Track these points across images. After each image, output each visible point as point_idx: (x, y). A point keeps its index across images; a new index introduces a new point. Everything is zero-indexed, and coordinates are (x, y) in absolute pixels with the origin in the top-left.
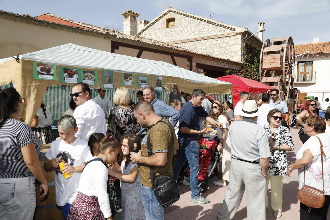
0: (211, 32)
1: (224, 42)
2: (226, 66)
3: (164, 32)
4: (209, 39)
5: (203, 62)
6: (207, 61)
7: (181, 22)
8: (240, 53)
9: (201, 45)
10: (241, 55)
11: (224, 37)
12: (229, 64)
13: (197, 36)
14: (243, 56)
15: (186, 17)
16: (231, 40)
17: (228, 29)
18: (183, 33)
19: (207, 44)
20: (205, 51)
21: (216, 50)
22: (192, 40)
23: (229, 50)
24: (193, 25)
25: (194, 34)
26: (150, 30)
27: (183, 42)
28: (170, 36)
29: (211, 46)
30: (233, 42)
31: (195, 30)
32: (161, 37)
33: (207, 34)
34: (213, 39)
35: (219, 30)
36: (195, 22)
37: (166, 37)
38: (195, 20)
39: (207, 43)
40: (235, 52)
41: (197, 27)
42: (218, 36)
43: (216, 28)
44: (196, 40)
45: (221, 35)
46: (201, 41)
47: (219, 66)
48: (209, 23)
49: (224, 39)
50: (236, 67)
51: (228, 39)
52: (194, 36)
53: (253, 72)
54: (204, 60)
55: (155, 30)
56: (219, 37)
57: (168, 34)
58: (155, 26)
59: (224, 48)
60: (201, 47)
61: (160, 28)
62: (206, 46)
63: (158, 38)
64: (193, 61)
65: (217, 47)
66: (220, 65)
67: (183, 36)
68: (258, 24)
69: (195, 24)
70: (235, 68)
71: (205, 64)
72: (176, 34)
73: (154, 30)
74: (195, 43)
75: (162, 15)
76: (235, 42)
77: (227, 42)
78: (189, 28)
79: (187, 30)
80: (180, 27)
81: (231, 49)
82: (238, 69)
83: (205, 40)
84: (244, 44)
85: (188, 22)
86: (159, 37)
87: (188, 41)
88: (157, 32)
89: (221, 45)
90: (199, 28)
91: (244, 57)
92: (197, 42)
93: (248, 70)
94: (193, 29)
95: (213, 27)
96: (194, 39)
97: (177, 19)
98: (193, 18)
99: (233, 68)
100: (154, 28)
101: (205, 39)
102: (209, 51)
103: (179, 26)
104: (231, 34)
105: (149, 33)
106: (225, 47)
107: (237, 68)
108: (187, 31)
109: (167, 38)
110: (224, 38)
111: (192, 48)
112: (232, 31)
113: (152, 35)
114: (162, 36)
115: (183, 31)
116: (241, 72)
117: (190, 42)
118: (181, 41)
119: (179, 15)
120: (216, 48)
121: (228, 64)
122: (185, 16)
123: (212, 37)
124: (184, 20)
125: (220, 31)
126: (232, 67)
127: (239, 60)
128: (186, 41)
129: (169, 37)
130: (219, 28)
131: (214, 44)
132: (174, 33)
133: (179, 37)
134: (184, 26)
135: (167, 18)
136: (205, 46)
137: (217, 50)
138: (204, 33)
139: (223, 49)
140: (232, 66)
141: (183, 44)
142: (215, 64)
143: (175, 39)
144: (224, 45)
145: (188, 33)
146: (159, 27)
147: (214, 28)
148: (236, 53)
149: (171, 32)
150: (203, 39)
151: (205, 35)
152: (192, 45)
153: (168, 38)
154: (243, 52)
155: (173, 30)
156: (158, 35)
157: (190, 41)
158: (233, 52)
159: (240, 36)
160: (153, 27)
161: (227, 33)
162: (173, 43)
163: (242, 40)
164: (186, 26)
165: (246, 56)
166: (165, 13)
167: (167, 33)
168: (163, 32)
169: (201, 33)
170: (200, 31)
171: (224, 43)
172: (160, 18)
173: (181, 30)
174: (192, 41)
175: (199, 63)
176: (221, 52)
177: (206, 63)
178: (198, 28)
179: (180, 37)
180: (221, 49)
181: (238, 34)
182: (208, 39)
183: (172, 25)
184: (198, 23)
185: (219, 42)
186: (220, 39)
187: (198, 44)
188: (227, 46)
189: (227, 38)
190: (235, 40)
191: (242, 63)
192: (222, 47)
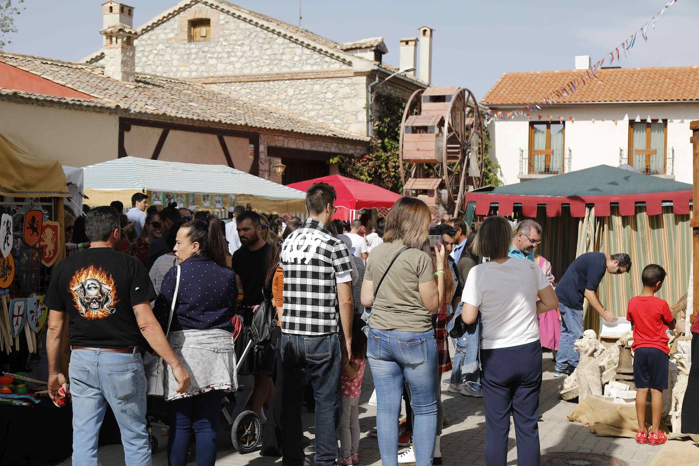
0: (298, 63)
1: (329, 89)
2: (330, 149)
3: (182, 51)
4: (295, 79)
5: (280, 142)
6: (289, 141)
7: (227, 32)
8: (363, 116)
9: (277, 92)
10: (365, 121)
11: (328, 78)
12: (337, 143)
13: (266, 70)
14: (370, 123)
15: (239, 21)
16: (343, 86)
17: (337, 61)
18: (233, 59)
19: (291, 92)
20: (286, 107)
21: (310, 107)
22: (253, 77)
23: (341, 108)
24: (257, 42)
25: (258, 63)
26: (143, 43)
27: (232, 81)
28: (197, 61)
29: (299, 96)
30: (347, 90)
31: (262, 54)
32: (175, 63)
33: (289, 68)
34: (304, 81)
35: (317, 60)
36: (260, 35)
37: (188, 64)
38: (261, 31)
39: (290, 89)
40: (353, 113)
41: (265, 47)
42: (315, 74)
43: (309, 56)
44: (264, 79)
45: (322, 73)
46: (276, 82)
47: (314, 149)
48: (293, 42)
49: (328, 83)
50: (353, 149)
51: (338, 84)
52: (260, 68)
53: (394, 159)
54: (282, 139)
55: (158, 45)
56: (317, 77)
57: (193, 56)
58: (159, 34)
59: (328, 102)
60: (277, 96)
61: (171, 39)
62: (287, 95)
63: (166, 63)
64: (260, 143)
65: (312, 100)
66: (317, 148)
67: (232, 66)
68: (419, 29)
69: (261, 41)
70: (351, 152)
71: (286, 146)
72: (215, 58)
73: (155, 42)
74: (262, 86)
75: (177, 9)
76: (353, 91)
77: (335, 90)
78: (246, 48)
79: (242, 52)
80: (225, 43)
81: (343, 107)
82: (359, 154)
83: (286, 80)
84: (372, 97)
85: (244, 33)
86: (170, 62)
87: (244, 80)
88: (164, 48)
89: (323, 94)
90: (270, 50)
91: (372, 126)
92: (266, 84)
93: (381, 156)
94: (255, 51)
95: (302, 53)
96: (258, 77)
97: (217, 23)
98: (257, 26)
99: (346, 152)
100: (155, 38)
101: (285, 78)
102: (295, 107)
103: (221, 39)
104: (344, 72)
105: (143, 49)
106: (330, 101)
107: (357, 151)
108: (242, 56)
109: (191, 66)
110: (327, 80)
111: (255, 96)
112: (345, 67)
113: (149, 54)
114: (178, 60)
115: (232, 53)
116: (365, 159)
117: (250, 83)
118: (226, 78)
119: (222, 13)
120: (310, 101)
121: (335, 145)
122: (235, 19)
123: (301, 75)
124: (233, 28)
125: (320, 63)
126: (344, 149)
127: (361, 132)
128: (239, 80)
129: (196, 64)
130: (316, 55)
131: (306, 91)
132: (209, 55)
133: (220, 67)
134: (234, 42)
135: (191, 18)
136: (285, 94)
137: (313, 107)
138: (283, 63)
139: (327, 106)
140: (344, 147)
141: (233, 87)
142: (307, 146)
143: (213, 72)
144: (329, 95)
145: (243, 60)
146: (168, 37)
147: (305, 54)
148: (355, 115)
149: (200, 53)
150: (279, 78)
151: (285, 70)
152: (254, 91)
153: (193, 67)
154: (370, 113)
155: (206, 49)
156: (167, 57)
157: (249, 80)
158: (349, 112)
159: (363, 79)
160: (152, 35)
161: (335, 70)
162: (207, 81)
163: (367, 87)
164: (239, 43)
165: (376, 124)
166: (186, 5)
167: (191, 54)
168: (179, 50)
169: (275, 62)
170: (273, 57)
171: (328, 93)
172: (173, 15)
173: (226, 50)
174: (255, 81)
175: (273, 145)
176: (321, 112)
177: (288, 144)
178: (269, 52)
179: (224, 67)
180: (323, 105)
181: (358, 74)
182: (292, 79)
183: (201, 35)
184: (268, 40)
185: (317, 87)
186: (318, 82)
187: (268, 90)
188: (334, 99)
189: (334, 81)
190: (352, 88)
191: (368, 139)
192: (323, 100)
